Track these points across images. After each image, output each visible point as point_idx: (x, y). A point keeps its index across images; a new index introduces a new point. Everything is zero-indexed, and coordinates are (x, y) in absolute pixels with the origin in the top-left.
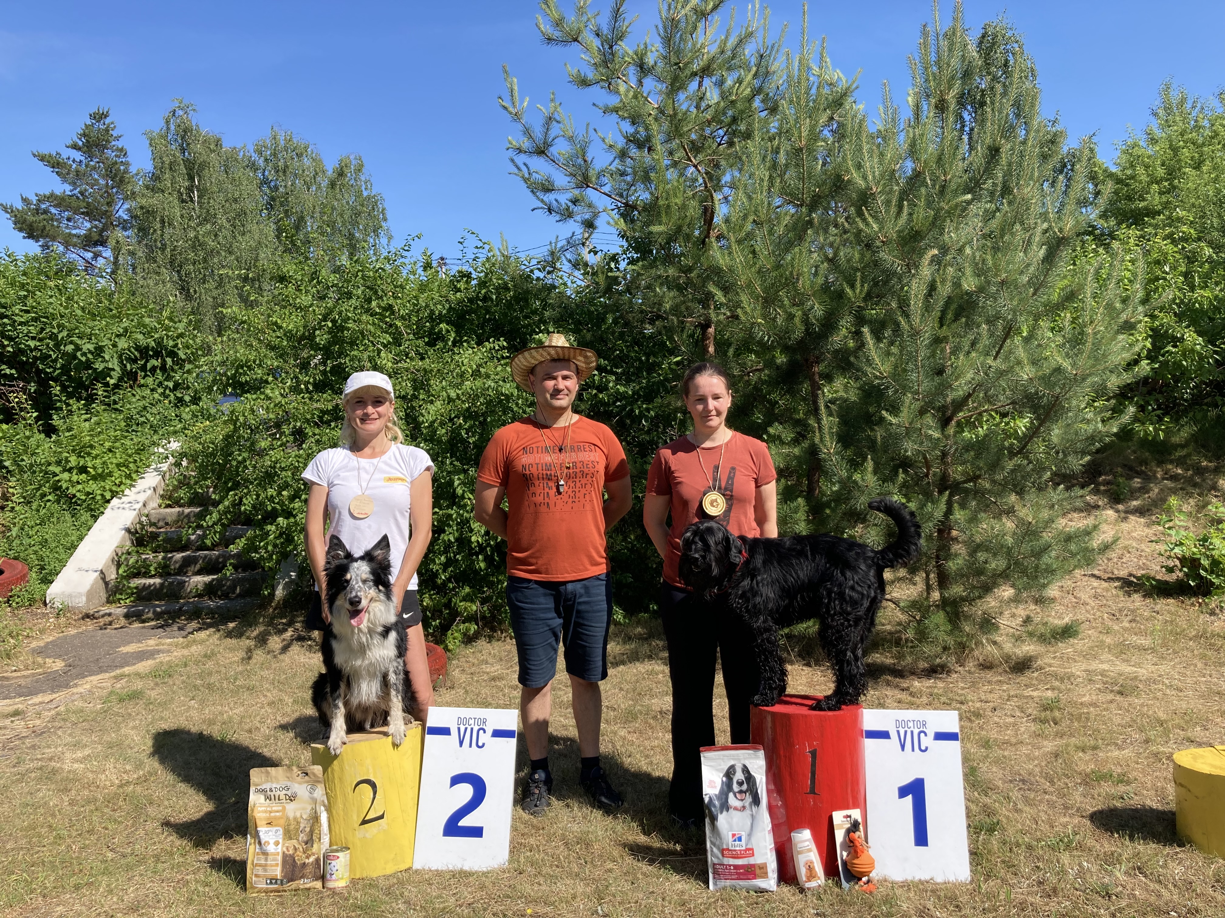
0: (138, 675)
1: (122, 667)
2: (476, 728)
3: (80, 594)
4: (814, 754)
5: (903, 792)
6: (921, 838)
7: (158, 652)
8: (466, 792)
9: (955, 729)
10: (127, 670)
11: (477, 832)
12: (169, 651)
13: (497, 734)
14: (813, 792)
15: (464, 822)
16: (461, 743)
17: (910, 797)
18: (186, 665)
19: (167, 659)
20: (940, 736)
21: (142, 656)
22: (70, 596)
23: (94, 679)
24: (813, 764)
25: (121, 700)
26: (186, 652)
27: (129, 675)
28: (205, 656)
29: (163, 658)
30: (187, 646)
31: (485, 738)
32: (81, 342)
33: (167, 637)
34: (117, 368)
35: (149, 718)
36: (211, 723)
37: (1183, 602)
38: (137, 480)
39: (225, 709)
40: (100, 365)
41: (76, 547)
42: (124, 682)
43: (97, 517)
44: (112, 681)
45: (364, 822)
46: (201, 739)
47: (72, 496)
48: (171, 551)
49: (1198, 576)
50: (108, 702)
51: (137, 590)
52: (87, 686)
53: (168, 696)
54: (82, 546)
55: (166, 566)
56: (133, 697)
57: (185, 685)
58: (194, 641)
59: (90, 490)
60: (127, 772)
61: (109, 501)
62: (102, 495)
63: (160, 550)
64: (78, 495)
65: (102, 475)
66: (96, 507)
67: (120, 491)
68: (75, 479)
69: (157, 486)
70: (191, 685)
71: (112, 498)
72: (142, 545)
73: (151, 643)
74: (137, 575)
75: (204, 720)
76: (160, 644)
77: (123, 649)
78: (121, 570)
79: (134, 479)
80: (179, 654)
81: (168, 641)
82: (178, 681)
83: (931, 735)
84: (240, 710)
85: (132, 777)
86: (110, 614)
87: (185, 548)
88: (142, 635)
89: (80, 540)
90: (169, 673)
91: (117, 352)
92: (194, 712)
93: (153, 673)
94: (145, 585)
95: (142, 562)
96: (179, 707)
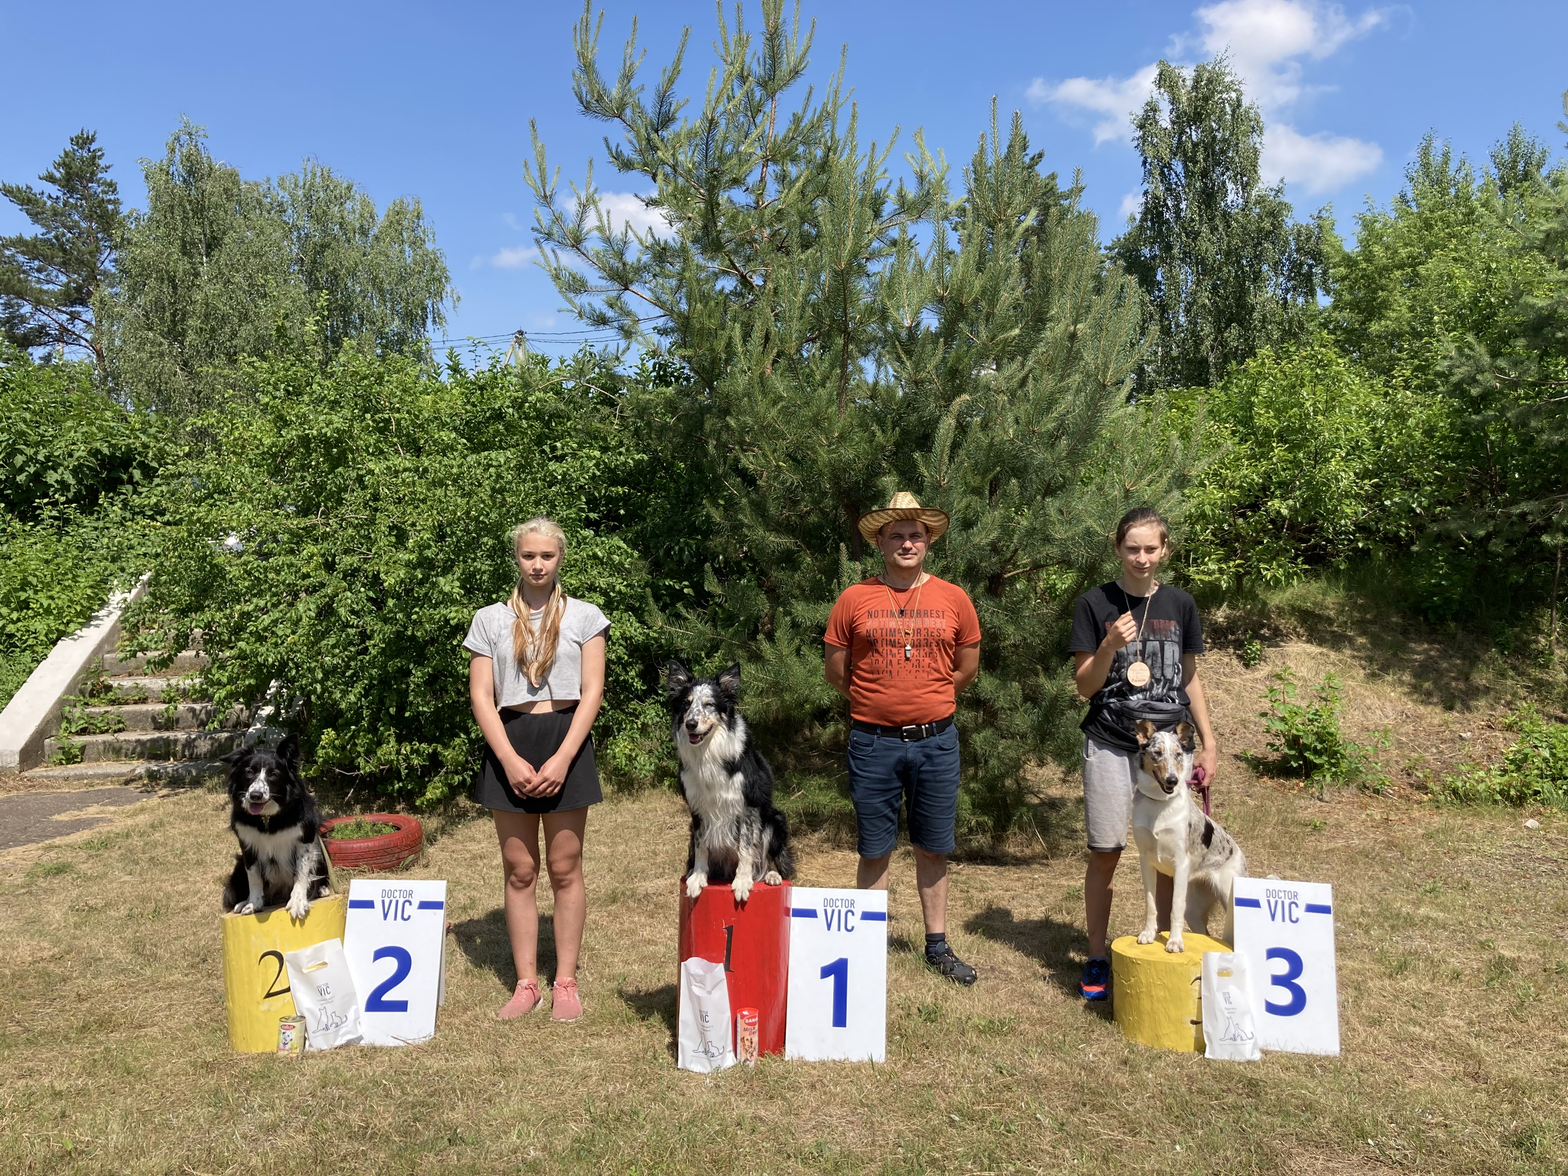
0: (71, 847)
1: (53, 837)
2: (401, 901)
3: (12, 754)
4: (730, 930)
5: (826, 972)
6: (840, 1019)
7: (98, 820)
8: (390, 966)
9: (884, 909)
10: (57, 841)
11: (401, 1006)
12: (110, 820)
13: (424, 905)
15: (387, 997)
16: (385, 916)
17: (832, 978)
18: (128, 836)
19: (108, 829)
20: (867, 916)
21: (77, 825)
23: (20, 849)
24: (729, 941)
25: (47, 874)
26: (130, 822)
27: (59, 847)
28: (153, 826)
29: (104, 828)
30: (135, 814)
31: (410, 910)
32: (30, 451)
33: (111, 804)
34: (72, 481)
35: (75, 893)
36: (144, 899)
37: (1283, 785)
38: (90, 619)
39: (164, 885)
40: (52, 477)
41: (11, 696)
42: (52, 854)
43: (39, 662)
44: (40, 852)
45: (269, 995)
46: (130, 916)
47: (11, 636)
48: (126, 703)
49: (1301, 756)
50: (31, 875)
51: (83, 749)
52: (11, 858)
53: (101, 869)
54: (18, 695)
55: (119, 722)
56: (60, 870)
57: (123, 858)
58: (142, 810)
59: (32, 629)
60: (42, 949)
61: (54, 643)
62: (46, 635)
63: (113, 702)
64: (19, 635)
65: (48, 611)
66: (39, 649)
67: (69, 630)
68: (15, 616)
69: (114, 627)
70: (129, 859)
71: (58, 639)
72: (92, 695)
73: (92, 811)
74: (83, 732)
75: (137, 897)
76: (102, 812)
77: (57, 817)
78: (64, 725)
79: (87, 617)
80: (121, 824)
81: (112, 809)
82: (116, 854)
83: (858, 915)
84: (181, 887)
85: (46, 954)
86: (47, 777)
87: (144, 701)
88: (83, 801)
89: (17, 688)
90: (106, 844)
91: (72, 463)
92: (127, 888)
93: (88, 844)
94: (92, 743)
95: (91, 716)
96: (111, 882)
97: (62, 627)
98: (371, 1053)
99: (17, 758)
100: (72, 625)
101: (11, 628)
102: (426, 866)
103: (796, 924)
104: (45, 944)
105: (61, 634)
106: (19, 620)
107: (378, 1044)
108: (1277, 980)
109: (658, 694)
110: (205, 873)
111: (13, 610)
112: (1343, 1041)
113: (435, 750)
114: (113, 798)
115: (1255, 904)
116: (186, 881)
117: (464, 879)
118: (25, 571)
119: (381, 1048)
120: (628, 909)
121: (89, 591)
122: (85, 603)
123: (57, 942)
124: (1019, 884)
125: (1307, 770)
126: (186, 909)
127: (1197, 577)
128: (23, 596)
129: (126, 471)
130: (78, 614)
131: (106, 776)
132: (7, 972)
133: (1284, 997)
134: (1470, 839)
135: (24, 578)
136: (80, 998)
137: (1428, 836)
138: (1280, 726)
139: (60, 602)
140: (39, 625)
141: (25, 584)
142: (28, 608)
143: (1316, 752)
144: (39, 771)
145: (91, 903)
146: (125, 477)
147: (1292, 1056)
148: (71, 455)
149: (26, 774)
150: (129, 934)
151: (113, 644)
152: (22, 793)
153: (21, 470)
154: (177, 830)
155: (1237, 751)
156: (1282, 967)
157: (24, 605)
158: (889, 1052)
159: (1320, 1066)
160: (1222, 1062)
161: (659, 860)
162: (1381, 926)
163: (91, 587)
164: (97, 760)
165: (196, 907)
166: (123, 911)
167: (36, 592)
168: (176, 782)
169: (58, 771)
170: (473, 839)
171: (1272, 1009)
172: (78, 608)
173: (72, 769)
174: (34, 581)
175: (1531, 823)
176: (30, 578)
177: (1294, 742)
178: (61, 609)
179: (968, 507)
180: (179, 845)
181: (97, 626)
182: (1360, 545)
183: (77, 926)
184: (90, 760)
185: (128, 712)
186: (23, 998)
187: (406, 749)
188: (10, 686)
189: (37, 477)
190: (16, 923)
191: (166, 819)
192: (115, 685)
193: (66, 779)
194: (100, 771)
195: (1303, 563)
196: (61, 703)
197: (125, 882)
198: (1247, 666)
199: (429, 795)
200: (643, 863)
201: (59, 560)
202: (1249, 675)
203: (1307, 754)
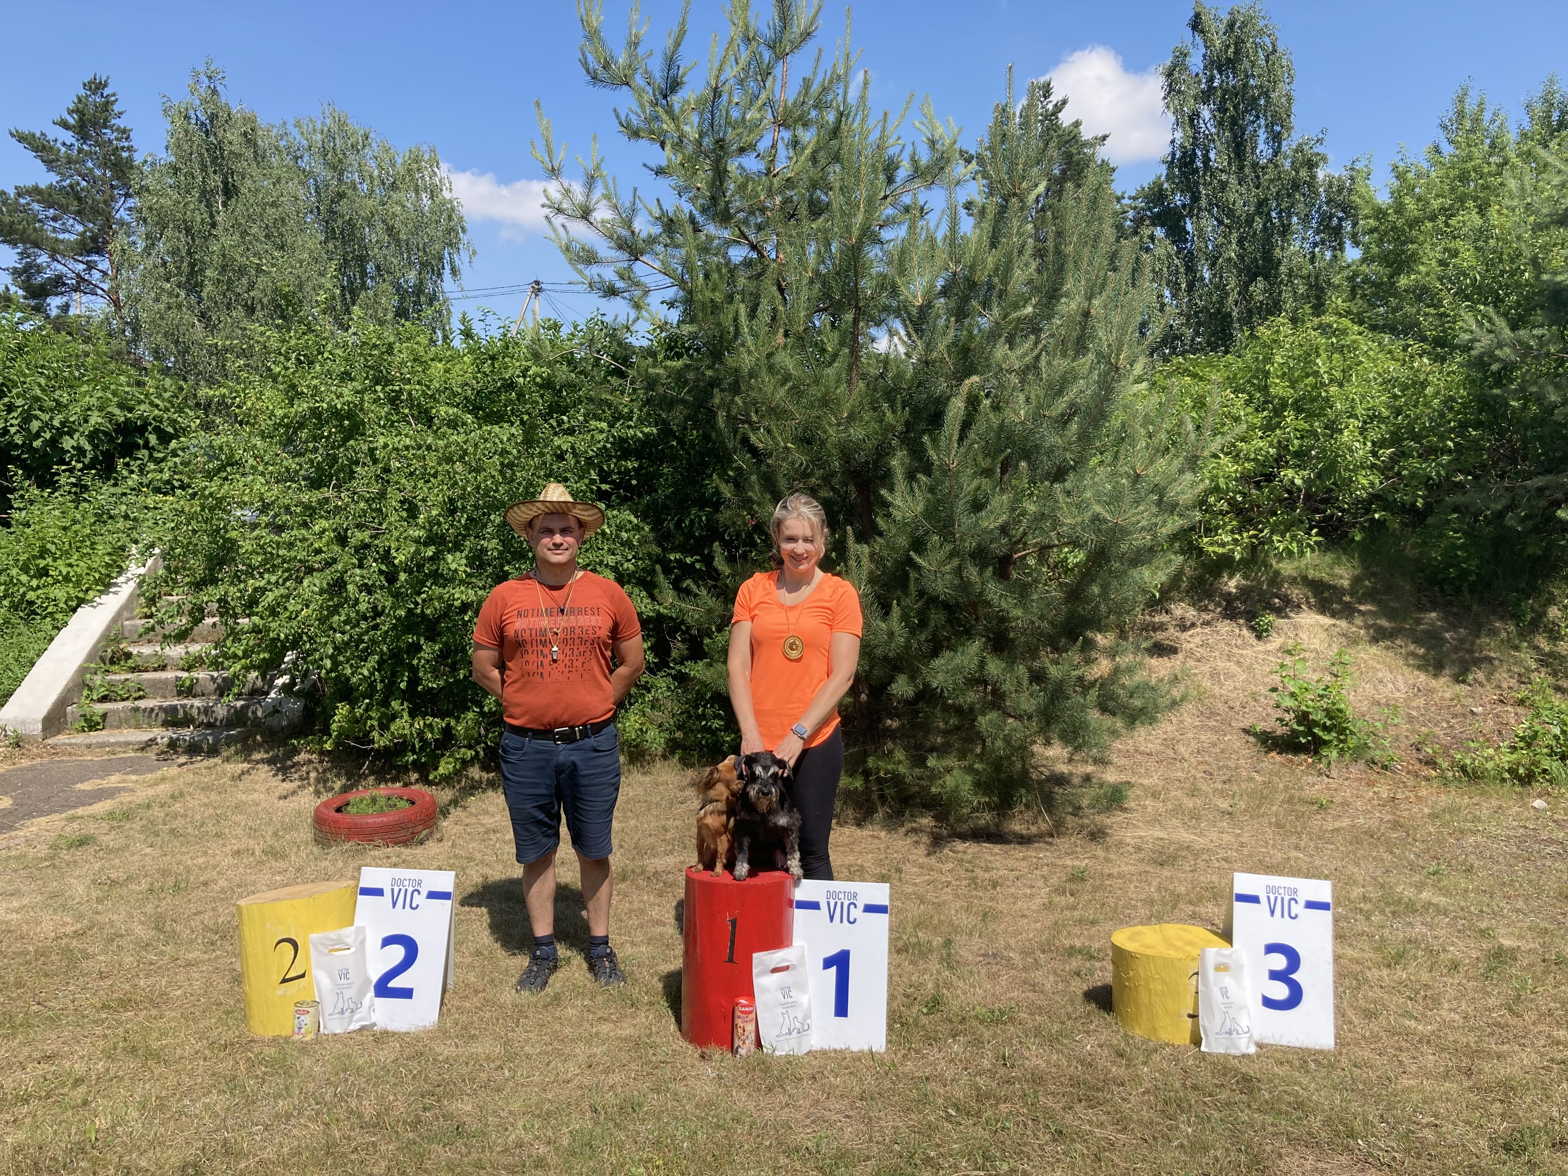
0: (94, 818)
1: (75, 807)
2: (410, 890)
3: (35, 721)
4: (734, 923)
5: (828, 963)
6: (841, 1009)
7: (120, 790)
8: (398, 953)
9: (886, 902)
10: (80, 811)
11: (407, 993)
12: (132, 790)
13: (432, 895)
14: (731, 960)
15: (393, 984)
16: (394, 904)
17: (834, 970)
18: (149, 806)
19: (130, 799)
20: (870, 909)
21: (99, 795)
22: (23, 722)
23: (43, 820)
24: (733, 933)
25: (70, 847)
26: (151, 792)
27: (82, 817)
28: (173, 797)
29: (125, 798)
30: (156, 784)
31: (418, 899)
32: (45, 417)
33: (133, 773)
34: (88, 447)
35: (97, 866)
36: (164, 873)
37: (1291, 761)
38: (108, 586)
39: (184, 858)
40: (68, 443)
41: (33, 664)
42: (75, 825)
43: (59, 629)
44: (63, 823)
45: (284, 981)
46: (151, 890)
47: (31, 603)
48: (146, 670)
49: (1310, 732)
50: (55, 847)
51: (104, 716)
52: (34, 829)
53: (122, 841)
54: (40, 663)
55: (139, 690)
56: (83, 842)
57: (144, 830)
58: (163, 779)
59: (52, 596)
60: (65, 924)
61: (74, 610)
62: (66, 603)
63: (133, 670)
64: (39, 602)
65: (67, 579)
66: (59, 616)
67: (89, 597)
68: (34, 583)
69: (132, 594)
70: (151, 830)
71: (78, 606)
72: (112, 662)
73: (114, 780)
74: (104, 699)
75: (158, 871)
76: (124, 781)
77: (80, 786)
78: (85, 692)
79: (106, 585)
80: (143, 794)
81: (134, 777)
82: (137, 825)
83: (861, 907)
84: (201, 860)
85: (69, 930)
86: (70, 745)
87: (163, 668)
88: (105, 770)
89: (39, 656)
90: (128, 815)
91: (88, 428)
92: (148, 861)
93: (111, 815)
94: (113, 711)
95: (111, 684)
96: (133, 855)
97: (81, 595)
98: (383, 1037)
99: (40, 726)
100: (91, 593)
101: (31, 596)
102: (440, 840)
103: (799, 914)
104: (68, 920)
105: (81, 602)
106: (38, 587)
107: (389, 1028)
108: (1275, 975)
109: (670, 668)
110: (224, 845)
111: (32, 577)
112: (1337, 1036)
113: (448, 724)
114: (135, 767)
115: (1254, 899)
116: (205, 853)
117: (478, 856)
118: (43, 539)
119: (394, 1034)
120: (638, 887)
121: (107, 559)
122: (103, 571)
123: (80, 917)
124: (1023, 864)
125: (1315, 747)
126: (206, 884)
127: (1211, 549)
128: (42, 563)
129: (142, 435)
130: (97, 582)
131: (127, 744)
132: (31, 948)
133: (1281, 991)
134: (1477, 819)
135: (43, 546)
136: (102, 976)
137: (1433, 816)
138: (1289, 702)
139: (78, 570)
140: (59, 593)
141: (43, 553)
142: (47, 575)
143: (1325, 728)
144: (61, 739)
145: (113, 876)
146: (141, 442)
147: (1286, 1050)
148: (86, 421)
149: (49, 741)
150: (149, 908)
151: (132, 610)
152: (46, 760)
153: (38, 435)
154: (195, 801)
155: (1246, 724)
156: (1280, 962)
157: (43, 572)
158: (889, 1042)
159: (1314, 1061)
160: (1217, 1055)
161: (669, 836)
162: (1382, 912)
163: (109, 554)
164: (119, 727)
165: (215, 882)
166: (144, 886)
167: (55, 560)
168: (193, 749)
169: (81, 738)
170: (486, 812)
171: (1269, 1003)
172: (97, 576)
173: (95, 737)
174: (52, 548)
175: (1539, 803)
176: (49, 546)
177: (1303, 717)
178: (79, 576)
179: (978, 488)
180: (198, 817)
181: (116, 593)
182: (1377, 516)
183: (99, 901)
184: (111, 727)
185: (148, 680)
186: (46, 975)
187: (419, 724)
188: (31, 654)
189: (54, 442)
190: (39, 897)
191: (185, 790)
192: (135, 652)
193: (89, 746)
194: (122, 739)
195: (1317, 534)
196: (82, 670)
197: (146, 855)
198: (1259, 637)
199: (441, 770)
200: (651, 840)
201: (77, 527)
202: (1261, 647)
203: (1316, 730)
